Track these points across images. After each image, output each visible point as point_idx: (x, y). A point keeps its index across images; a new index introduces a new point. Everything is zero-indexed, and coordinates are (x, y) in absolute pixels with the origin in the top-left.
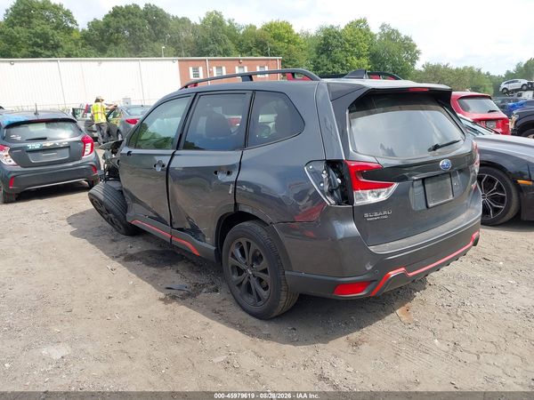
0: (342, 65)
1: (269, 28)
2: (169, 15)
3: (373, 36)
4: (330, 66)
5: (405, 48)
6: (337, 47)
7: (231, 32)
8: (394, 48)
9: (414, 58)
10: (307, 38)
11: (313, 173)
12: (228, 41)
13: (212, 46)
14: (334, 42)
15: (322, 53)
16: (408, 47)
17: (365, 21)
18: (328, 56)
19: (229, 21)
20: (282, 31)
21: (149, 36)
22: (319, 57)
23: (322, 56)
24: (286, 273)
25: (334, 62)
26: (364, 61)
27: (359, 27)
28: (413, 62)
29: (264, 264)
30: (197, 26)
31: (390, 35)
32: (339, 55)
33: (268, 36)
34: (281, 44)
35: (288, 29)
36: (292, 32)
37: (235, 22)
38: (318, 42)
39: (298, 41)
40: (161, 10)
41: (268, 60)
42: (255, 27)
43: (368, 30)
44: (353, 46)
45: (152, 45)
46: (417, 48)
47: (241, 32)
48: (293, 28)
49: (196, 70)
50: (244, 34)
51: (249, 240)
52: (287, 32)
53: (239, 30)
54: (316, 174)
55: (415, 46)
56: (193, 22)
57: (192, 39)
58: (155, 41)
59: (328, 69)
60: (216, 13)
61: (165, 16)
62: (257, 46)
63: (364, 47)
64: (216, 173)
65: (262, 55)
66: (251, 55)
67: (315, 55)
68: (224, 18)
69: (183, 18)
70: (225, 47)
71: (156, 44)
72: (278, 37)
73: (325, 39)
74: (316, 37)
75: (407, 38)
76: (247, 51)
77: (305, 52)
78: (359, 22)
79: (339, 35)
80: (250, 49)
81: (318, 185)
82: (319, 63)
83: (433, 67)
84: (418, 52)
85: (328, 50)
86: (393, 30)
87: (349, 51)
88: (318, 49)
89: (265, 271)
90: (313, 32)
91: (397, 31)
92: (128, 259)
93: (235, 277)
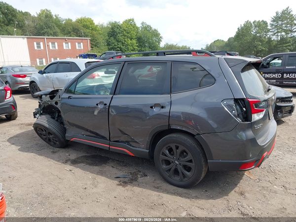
0: (123, 43)
1: (80, 21)
2: (16, 10)
3: (138, 28)
4: (116, 44)
5: (155, 35)
6: (119, 33)
7: (57, 22)
8: (149, 35)
9: (159, 41)
10: (102, 27)
11: (227, 105)
12: (55, 27)
13: (46, 30)
14: (118, 31)
15: (111, 37)
16: (156, 34)
17: (133, 20)
18: (115, 38)
19: (55, 16)
20: (88, 23)
21: (3, 22)
22: (109, 39)
23: (111, 38)
24: (208, 161)
25: (118, 41)
26: (134, 41)
27: (130, 23)
28: (159, 43)
29: (189, 157)
30: (35, 17)
31: (147, 28)
32: (121, 38)
33: (80, 26)
34: (88, 31)
35: (91, 22)
36: (94, 24)
37: (59, 16)
38: (108, 30)
39: (97, 29)
40: (11, 6)
41: (82, 39)
42: (71, 20)
43: (135, 25)
44: (128, 33)
45: (6, 27)
46: (161, 36)
47: (63, 23)
48: (94, 22)
49: (38, 44)
50: (65, 24)
51: (177, 145)
52: (91, 24)
53: (62, 21)
54: (229, 106)
55: (159, 34)
56: (32, 15)
57: (33, 25)
58: (7, 25)
59: (115, 45)
60: (47, 11)
61: (14, 10)
62: (73, 31)
63: (134, 34)
64: (152, 107)
65: (77, 36)
66: (70, 36)
67: (107, 37)
68: (52, 13)
69: (26, 12)
70: (54, 31)
71: (9, 27)
72: (86, 27)
73: (112, 29)
74: (108, 27)
75: (155, 30)
76: (68, 33)
77: (101, 36)
78: (130, 20)
79: (120, 27)
80: (70, 32)
81: (231, 112)
82: (110, 42)
83: (170, 45)
84: (161, 37)
85: (114, 35)
86: (148, 26)
87: (126, 36)
88: (109, 34)
89: (191, 161)
90: (105, 25)
91: (150, 26)
92: (74, 162)
93: (164, 166)
